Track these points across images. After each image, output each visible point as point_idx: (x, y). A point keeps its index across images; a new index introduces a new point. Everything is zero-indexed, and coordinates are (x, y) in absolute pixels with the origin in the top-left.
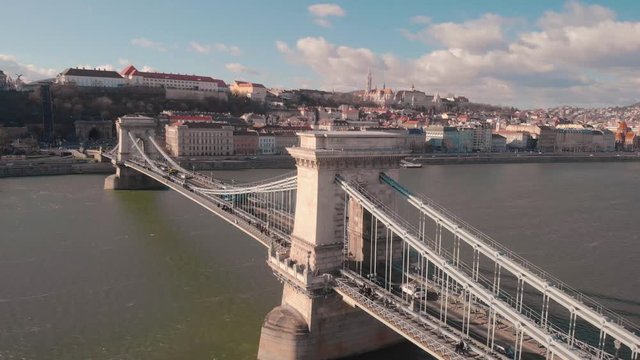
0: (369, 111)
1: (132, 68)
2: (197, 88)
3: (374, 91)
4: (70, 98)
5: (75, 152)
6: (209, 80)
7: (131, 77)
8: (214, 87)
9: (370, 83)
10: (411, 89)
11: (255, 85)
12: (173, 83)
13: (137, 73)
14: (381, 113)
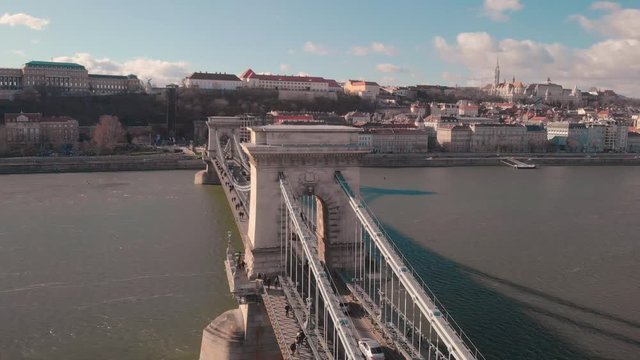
0: (491, 107)
1: (250, 71)
2: (308, 89)
3: (503, 85)
4: (191, 100)
5: (185, 149)
6: (320, 80)
7: (248, 80)
8: (325, 87)
9: (497, 77)
10: (546, 82)
11: (367, 84)
12: (291, 84)
13: (254, 76)
14: (504, 108)
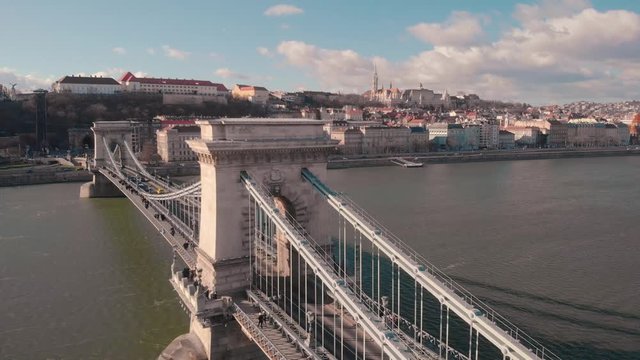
0: (373, 111)
1: (129, 74)
2: (195, 93)
3: (381, 91)
4: (63, 106)
5: (62, 160)
6: (207, 84)
7: (127, 83)
8: (214, 91)
9: (376, 84)
10: (419, 88)
11: (256, 88)
12: (172, 88)
13: (134, 79)
14: (386, 112)
